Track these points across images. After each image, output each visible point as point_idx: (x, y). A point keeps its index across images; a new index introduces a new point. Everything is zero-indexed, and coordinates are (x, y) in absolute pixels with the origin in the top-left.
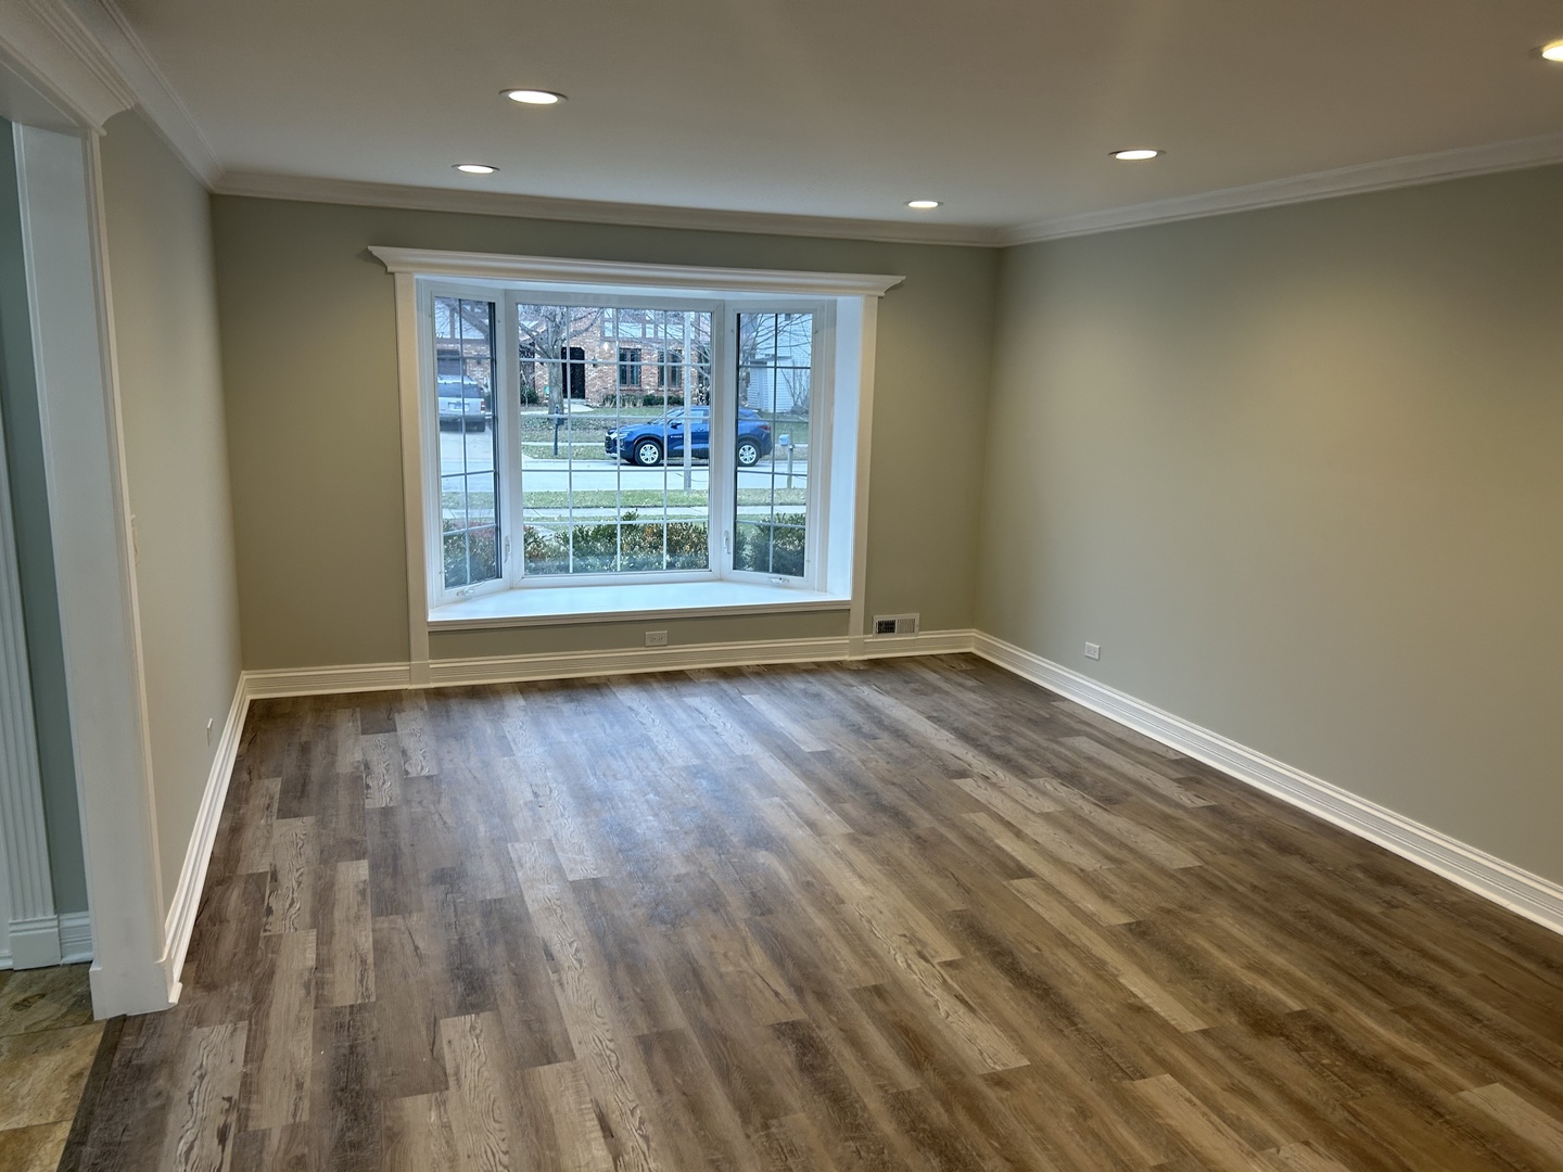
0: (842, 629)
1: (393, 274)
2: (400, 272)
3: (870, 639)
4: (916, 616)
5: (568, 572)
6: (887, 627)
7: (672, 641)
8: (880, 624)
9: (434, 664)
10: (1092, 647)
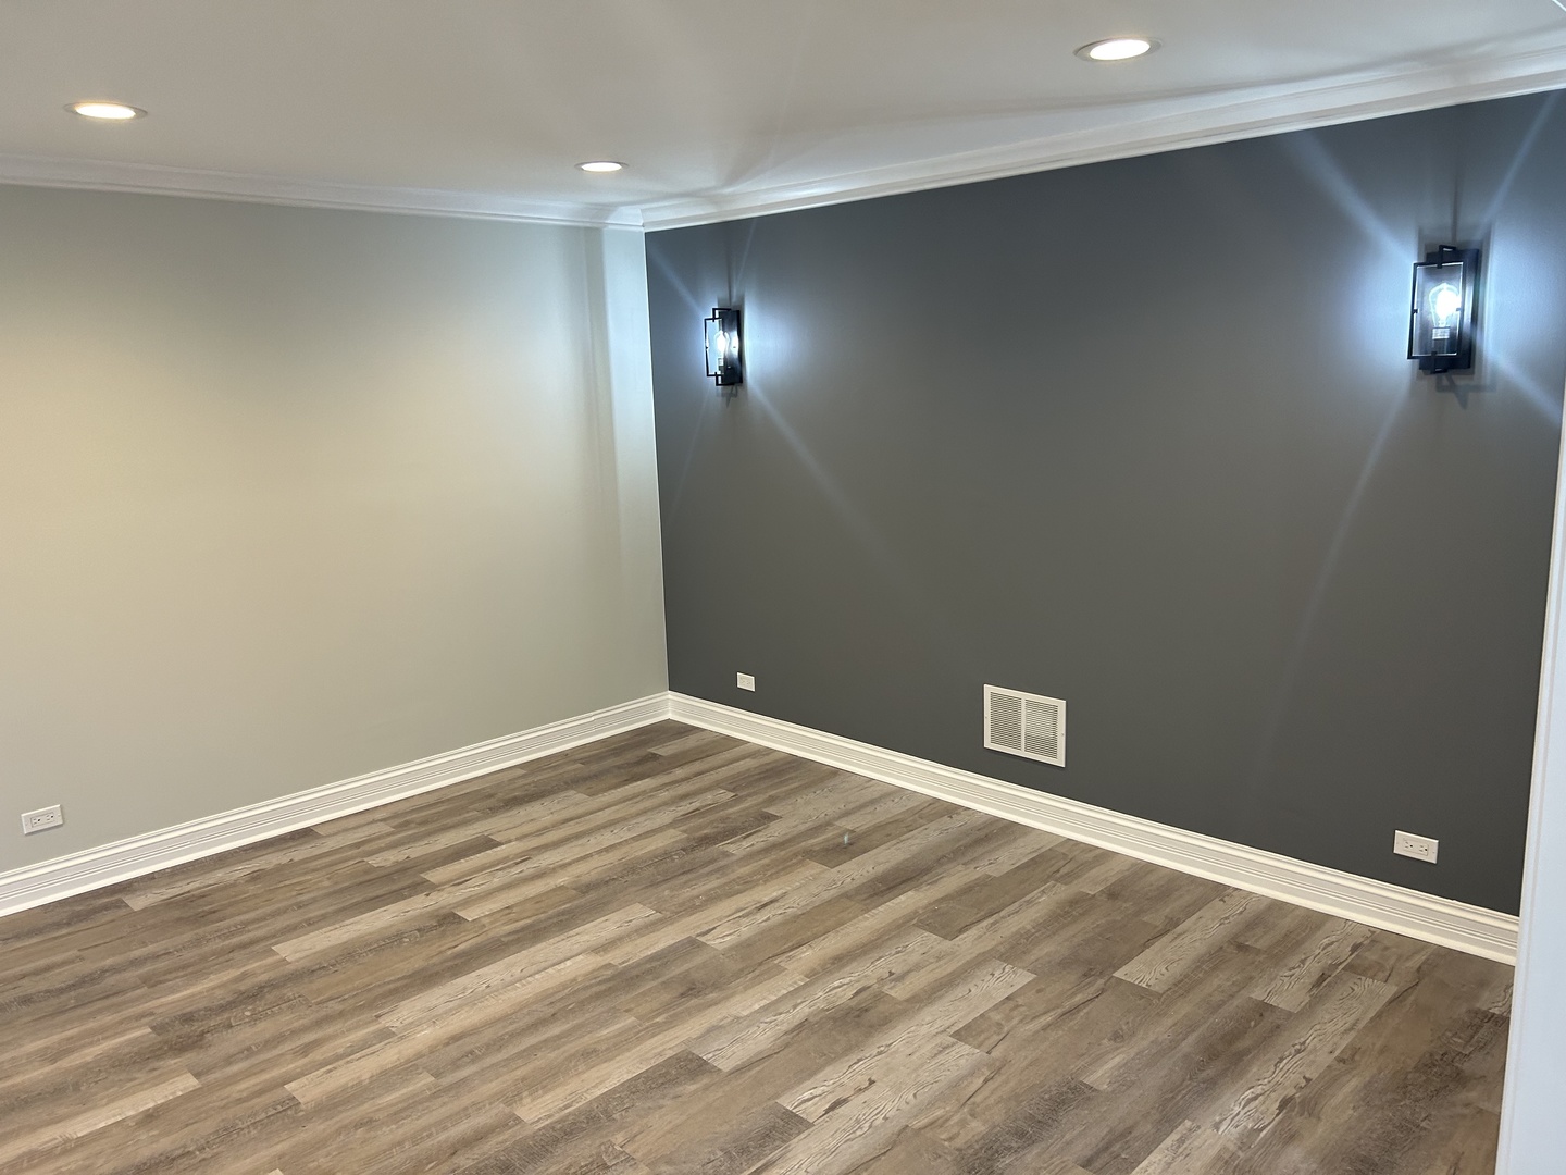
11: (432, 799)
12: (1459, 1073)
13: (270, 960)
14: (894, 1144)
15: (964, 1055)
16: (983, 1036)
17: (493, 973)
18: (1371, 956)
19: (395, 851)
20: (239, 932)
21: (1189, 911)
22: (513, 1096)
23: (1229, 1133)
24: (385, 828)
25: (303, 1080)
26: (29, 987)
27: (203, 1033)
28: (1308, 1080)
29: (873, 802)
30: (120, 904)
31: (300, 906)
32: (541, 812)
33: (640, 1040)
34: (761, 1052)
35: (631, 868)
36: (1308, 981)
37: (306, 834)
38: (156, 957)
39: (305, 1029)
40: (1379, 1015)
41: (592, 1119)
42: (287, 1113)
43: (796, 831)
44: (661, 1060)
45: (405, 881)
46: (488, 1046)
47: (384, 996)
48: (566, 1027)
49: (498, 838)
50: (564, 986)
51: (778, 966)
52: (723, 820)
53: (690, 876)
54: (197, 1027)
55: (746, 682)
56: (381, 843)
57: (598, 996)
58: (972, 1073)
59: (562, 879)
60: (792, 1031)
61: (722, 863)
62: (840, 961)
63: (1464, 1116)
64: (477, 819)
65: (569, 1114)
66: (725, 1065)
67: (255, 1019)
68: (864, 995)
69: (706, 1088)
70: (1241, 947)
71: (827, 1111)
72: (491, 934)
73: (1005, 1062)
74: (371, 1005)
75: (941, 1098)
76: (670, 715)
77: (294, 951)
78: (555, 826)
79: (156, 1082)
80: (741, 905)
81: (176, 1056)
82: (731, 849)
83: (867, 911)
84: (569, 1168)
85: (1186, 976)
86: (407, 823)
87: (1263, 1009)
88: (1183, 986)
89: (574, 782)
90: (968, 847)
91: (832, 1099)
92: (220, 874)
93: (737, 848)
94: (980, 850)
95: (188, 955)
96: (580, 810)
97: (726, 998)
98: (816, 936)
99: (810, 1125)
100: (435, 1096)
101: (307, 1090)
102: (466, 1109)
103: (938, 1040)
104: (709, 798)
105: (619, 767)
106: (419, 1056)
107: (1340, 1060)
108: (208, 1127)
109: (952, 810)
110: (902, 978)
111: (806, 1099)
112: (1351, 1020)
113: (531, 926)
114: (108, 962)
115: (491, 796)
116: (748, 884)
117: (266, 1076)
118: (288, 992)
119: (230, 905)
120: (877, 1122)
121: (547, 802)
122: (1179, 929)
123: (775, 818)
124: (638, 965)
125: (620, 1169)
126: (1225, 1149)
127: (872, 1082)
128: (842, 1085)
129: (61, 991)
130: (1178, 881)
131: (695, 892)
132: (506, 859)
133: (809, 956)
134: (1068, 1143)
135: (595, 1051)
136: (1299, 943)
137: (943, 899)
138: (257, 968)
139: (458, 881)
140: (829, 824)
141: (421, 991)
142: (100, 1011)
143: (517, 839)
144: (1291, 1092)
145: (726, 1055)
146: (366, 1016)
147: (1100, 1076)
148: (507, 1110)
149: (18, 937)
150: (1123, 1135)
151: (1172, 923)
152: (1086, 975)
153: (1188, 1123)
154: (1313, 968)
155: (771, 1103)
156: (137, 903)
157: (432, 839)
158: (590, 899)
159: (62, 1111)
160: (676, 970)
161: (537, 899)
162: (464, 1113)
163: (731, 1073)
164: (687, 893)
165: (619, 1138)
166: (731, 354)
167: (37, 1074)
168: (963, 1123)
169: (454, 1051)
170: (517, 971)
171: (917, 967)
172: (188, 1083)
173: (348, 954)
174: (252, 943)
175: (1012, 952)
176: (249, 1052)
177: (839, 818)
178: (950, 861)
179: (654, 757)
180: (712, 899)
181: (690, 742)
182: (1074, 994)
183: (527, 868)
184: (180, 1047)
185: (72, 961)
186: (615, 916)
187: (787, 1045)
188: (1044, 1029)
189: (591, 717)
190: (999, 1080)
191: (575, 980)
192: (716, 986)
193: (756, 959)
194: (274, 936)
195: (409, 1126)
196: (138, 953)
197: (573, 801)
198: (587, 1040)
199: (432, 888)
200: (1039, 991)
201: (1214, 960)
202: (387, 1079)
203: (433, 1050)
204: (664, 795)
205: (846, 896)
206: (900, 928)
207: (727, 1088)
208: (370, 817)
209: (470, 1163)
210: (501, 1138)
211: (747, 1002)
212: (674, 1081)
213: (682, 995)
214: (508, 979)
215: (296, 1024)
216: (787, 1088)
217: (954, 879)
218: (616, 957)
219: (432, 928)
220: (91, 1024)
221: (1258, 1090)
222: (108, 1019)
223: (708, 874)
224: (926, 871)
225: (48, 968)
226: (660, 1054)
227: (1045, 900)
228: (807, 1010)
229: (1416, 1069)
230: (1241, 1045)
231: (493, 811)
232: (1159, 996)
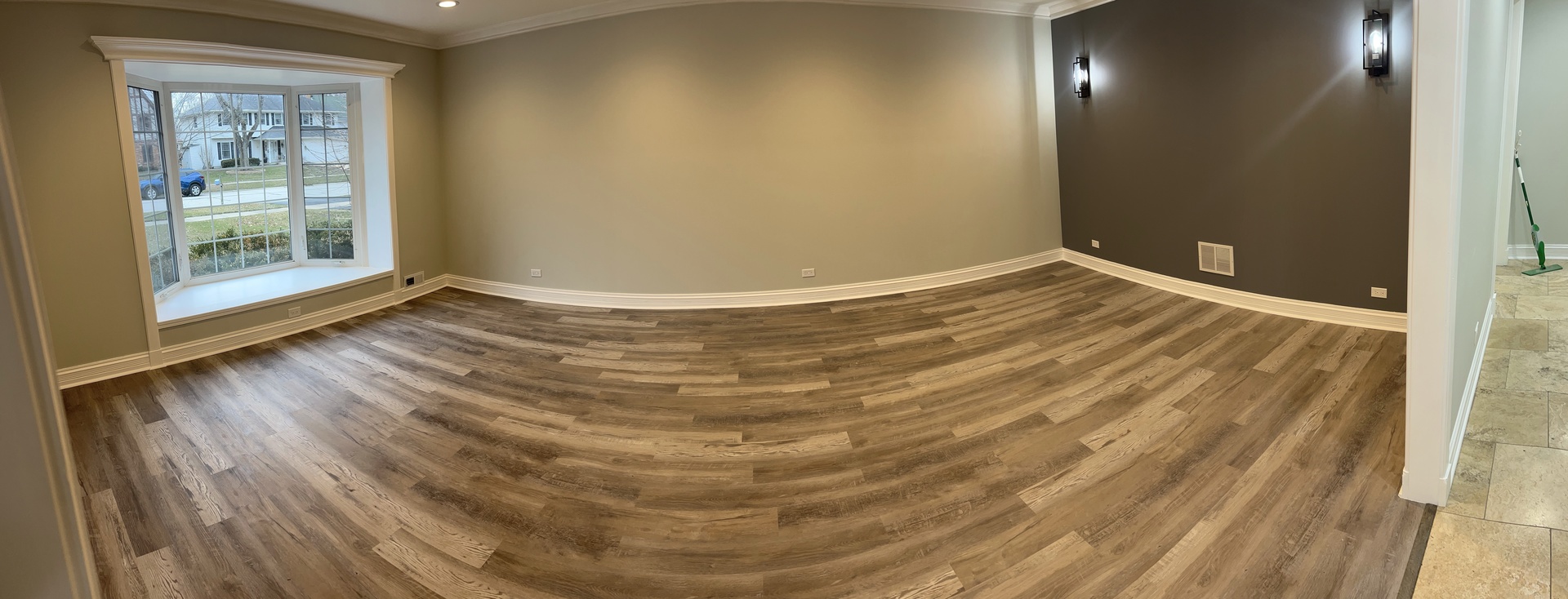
0: (389, 288)
1: (108, 61)
2: (114, 60)
3: (404, 290)
4: (422, 273)
5: (215, 272)
6: (410, 282)
7: (304, 312)
8: (408, 280)
9: (165, 350)
10: (536, 271)
11: (955, 288)
12: (1396, 384)
13: (872, 344)
14: (1135, 463)
15: (1178, 415)
16: (1187, 405)
17: (960, 366)
18: (1364, 341)
19: (934, 308)
20: (865, 330)
21: (1290, 333)
22: (953, 424)
23: (1301, 434)
24: (933, 298)
25: (868, 397)
26: (793, 332)
27: (838, 367)
28: (1337, 402)
29: (1149, 298)
30: (829, 310)
31: (889, 324)
32: (998, 298)
33: (1019, 405)
34: (1076, 415)
35: (1032, 325)
36: (1339, 357)
37: (902, 295)
38: (833, 332)
39: (876, 375)
40: (1366, 366)
41: (986, 441)
42: (858, 409)
43: (1112, 311)
44: (1026, 415)
45: (934, 321)
46: (949, 398)
47: (911, 368)
48: (986, 395)
49: (977, 307)
50: (989, 376)
51: (1092, 374)
52: (1078, 306)
53: (1058, 330)
54: (838, 363)
55: (1096, 244)
56: (929, 304)
57: (1004, 382)
58: (1180, 424)
59: (1000, 328)
60: (1093, 405)
61: (1074, 325)
62: (1123, 372)
63: (1398, 403)
64: (971, 299)
65: (977, 436)
66: (1056, 420)
67: (859, 366)
68: (1132, 388)
69: (1045, 431)
70: (1312, 347)
71: (1103, 446)
72: (964, 349)
73: (1197, 417)
74: (905, 371)
75: (1163, 438)
76: (1063, 258)
77: (882, 342)
78: (1003, 304)
79: (816, 380)
80: (1079, 345)
81: (826, 373)
82: (1080, 319)
83: (1139, 348)
84: (970, 462)
85: (1287, 364)
86: (942, 297)
87: (1320, 372)
88: (1285, 368)
89: (1016, 286)
90: (1190, 315)
91: (1107, 440)
92: (865, 306)
93: (1083, 319)
94: (1196, 316)
95: (844, 334)
96: (1015, 298)
97: (1064, 388)
98: (1113, 360)
99: (1093, 452)
100: (919, 417)
101: (868, 401)
102: (931, 426)
103: (1164, 409)
104: (1074, 296)
105: (1036, 281)
106: (918, 397)
107: (1351, 390)
108: (827, 405)
109: (1185, 299)
110: (1151, 379)
111: (1092, 440)
112: (1355, 371)
113: (982, 347)
114: (818, 330)
115: (979, 289)
116: (1085, 335)
117: (854, 391)
118: (874, 358)
119: (865, 318)
120: (1128, 452)
121: (1002, 293)
122: (1285, 343)
123: (1103, 305)
124: (1026, 369)
125: (994, 466)
126: (1298, 443)
127: (1129, 431)
128: (1113, 433)
129: (800, 336)
130: (1286, 321)
131: (1059, 338)
132: (979, 317)
133: (1108, 369)
134: (1224, 454)
135: (996, 408)
136: (1337, 340)
137: (1176, 340)
138: (866, 346)
139: (956, 324)
140: (1128, 308)
141: (927, 369)
142: (809, 347)
143: (986, 309)
144: (1329, 409)
145: (1058, 416)
146: (901, 375)
147: (1242, 419)
148: (949, 430)
149: (795, 313)
150: (1250, 446)
151: (1282, 340)
152: (1240, 370)
153: (1282, 434)
154: (1342, 350)
155: (1075, 441)
156: (834, 310)
157: (950, 305)
158: (1012, 337)
159: (784, 381)
160: (1042, 373)
161: (988, 336)
162: (930, 427)
163: (1059, 424)
164: (1055, 338)
165: (997, 451)
166: (1084, 81)
167: (782, 364)
168: (1172, 450)
169: (933, 398)
170: (970, 367)
171: (1160, 373)
172: (826, 384)
173: (903, 347)
174: (868, 335)
175: (1204, 364)
176: (852, 379)
177: (1134, 305)
178: (1182, 322)
179: (1053, 276)
180: (1066, 341)
181: (1070, 271)
182: (1233, 380)
183: (986, 322)
184: (828, 370)
185: (806, 326)
186: (1020, 347)
187: (1089, 413)
188: (1218, 399)
189: (1027, 258)
190: (1193, 426)
191: (994, 374)
192: (1060, 382)
193: (1081, 371)
194: (876, 334)
195: (906, 428)
196: (827, 329)
197: (1014, 294)
198: (993, 403)
199: (945, 325)
200: (1217, 380)
201: (1299, 354)
202: (901, 404)
203: (924, 396)
204: (1054, 294)
205: (1131, 341)
206: (1154, 355)
207: (1055, 432)
208: (928, 292)
209: (926, 451)
210: (943, 442)
211: (1072, 391)
212: (1030, 426)
213: (1043, 385)
214: (966, 369)
215: (873, 372)
216: (1085, 433)
217: (1183, 330)
218: (1016, 365)
219: (941, 342)
220: (804, 352)
221: (1315, 412)
222: (810, 351)
223: (1068, 330)
224: (1170, 328)
225: (799, 327)
226: (1026, 413)
227: (1224, 337)
228: (1102, 396)
229: (1380, 387)
230: (1308, 392)
231: (979, 296)
232: (1273, 375)
